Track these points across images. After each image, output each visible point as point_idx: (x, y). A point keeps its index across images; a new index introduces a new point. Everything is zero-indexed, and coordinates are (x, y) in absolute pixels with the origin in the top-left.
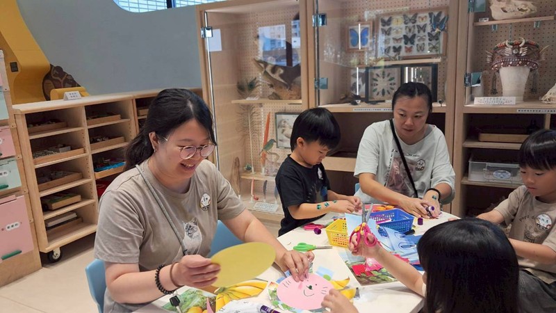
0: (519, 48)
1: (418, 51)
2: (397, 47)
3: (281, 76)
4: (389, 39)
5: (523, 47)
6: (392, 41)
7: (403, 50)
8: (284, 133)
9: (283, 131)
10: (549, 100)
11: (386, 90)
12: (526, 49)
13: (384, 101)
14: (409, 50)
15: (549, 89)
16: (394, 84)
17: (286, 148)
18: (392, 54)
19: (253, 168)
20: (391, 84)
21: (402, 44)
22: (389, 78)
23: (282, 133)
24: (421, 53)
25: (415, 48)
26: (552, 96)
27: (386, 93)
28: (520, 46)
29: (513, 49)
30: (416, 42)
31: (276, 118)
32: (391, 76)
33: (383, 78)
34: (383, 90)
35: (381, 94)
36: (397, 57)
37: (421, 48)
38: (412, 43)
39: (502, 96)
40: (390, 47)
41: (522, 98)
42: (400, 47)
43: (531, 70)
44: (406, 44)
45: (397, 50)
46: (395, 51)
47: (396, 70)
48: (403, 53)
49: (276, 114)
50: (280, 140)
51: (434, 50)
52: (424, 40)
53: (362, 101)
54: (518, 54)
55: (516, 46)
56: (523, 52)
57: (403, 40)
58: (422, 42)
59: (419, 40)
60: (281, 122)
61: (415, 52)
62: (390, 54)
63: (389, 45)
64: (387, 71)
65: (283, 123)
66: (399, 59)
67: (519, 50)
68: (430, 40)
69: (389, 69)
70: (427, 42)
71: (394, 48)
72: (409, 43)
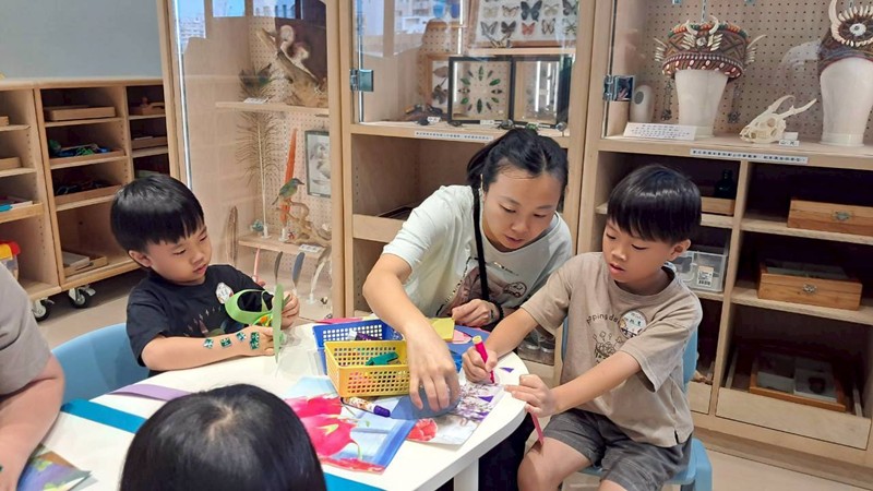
0: (709, 35)
1: (544, 32)
2: (509, 24)
3: (305, 62)
4: (497, 8)
5: (715, 34)
6: (500, 12)
7: (519, 29)
8: (322, 167)
9: (320, 164)
10: (754, 136)
11: (484, 102)
12: (719, 38)
13: (478, 122)
14: (528, 30)
15: (756, 116)
16: (500, 92)
17: (322, 195)
18: (499, 35)
19: (265, 228)
20: (493, 92)
21: (518, 18)
22: (490, 80)
23: (318, 167)
24: (548, 38)
25: (539, 25)
26: (758, 128)
27: (484, 107)
28: (711, 32)
29: (697, 37)
30: (542, 16)
31: (306, 140)
32: (494, 77)
33: (481, 78)
34: (480, 102)
35: (475, 108)
36: (505, 42)
37: (549, 28)
38: (535, 18)
39: (677, 123)
40: (496, 23)
41: (710, 129)
42: (514, 25)
43: (730, 80)
44: (524, 18)
45: (508, 29)
46: (504, 32)
47: (504, 66)
48: (518, 36)
49: (307, 132)
50: (316, 182)
51: (571, 32)
52: (555, 12)
53: (443, 119)
54: (705, 46)
55: (702, 31)
56: (714, 43)
57: (520, 11)
58: (551, 17)
59: (546, 13)
60: (316, 147)
61: (538, 36)
62: (493, 37)
63: (496, 20)
64: (487, 67)
65: (319, 150)
66: (508, 46)
67: (707, 40)
68: (566, 13)
69: (492, 63)
70: (560, 16)
71: (504, 24)
72: (530, 17)
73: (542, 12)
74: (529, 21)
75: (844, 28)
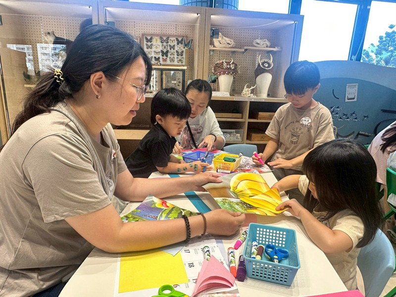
2: (157, 57)
4: (152, 52)
5: (232, 64)
6: (153, 53)
14: (165, 60)
16: (157, 82)
24: (172, 63)
25: (168, 59)
28: (230, 63)
29: (227, 65)
30: (169, 56)
36: (159, 64)
37: (172, 60)
38: (167, 56)
40: (152, 57)
42: (159, 58)
43: (234, 78)
44: (163, 56)
45: (157, 59)
47: (158, 72)
48: (161, 62)
52: (174, 55)
54: (230, 68)
55: (228, 63)
56: (232, 67)
59: (171, 55)
61: (168, 62)
67: (230, 66)
70: (176, 56)
71: (155, 58)
72: (165, 56)
73: (169, 54)
74: (165, 57)
75: (263, 64)
